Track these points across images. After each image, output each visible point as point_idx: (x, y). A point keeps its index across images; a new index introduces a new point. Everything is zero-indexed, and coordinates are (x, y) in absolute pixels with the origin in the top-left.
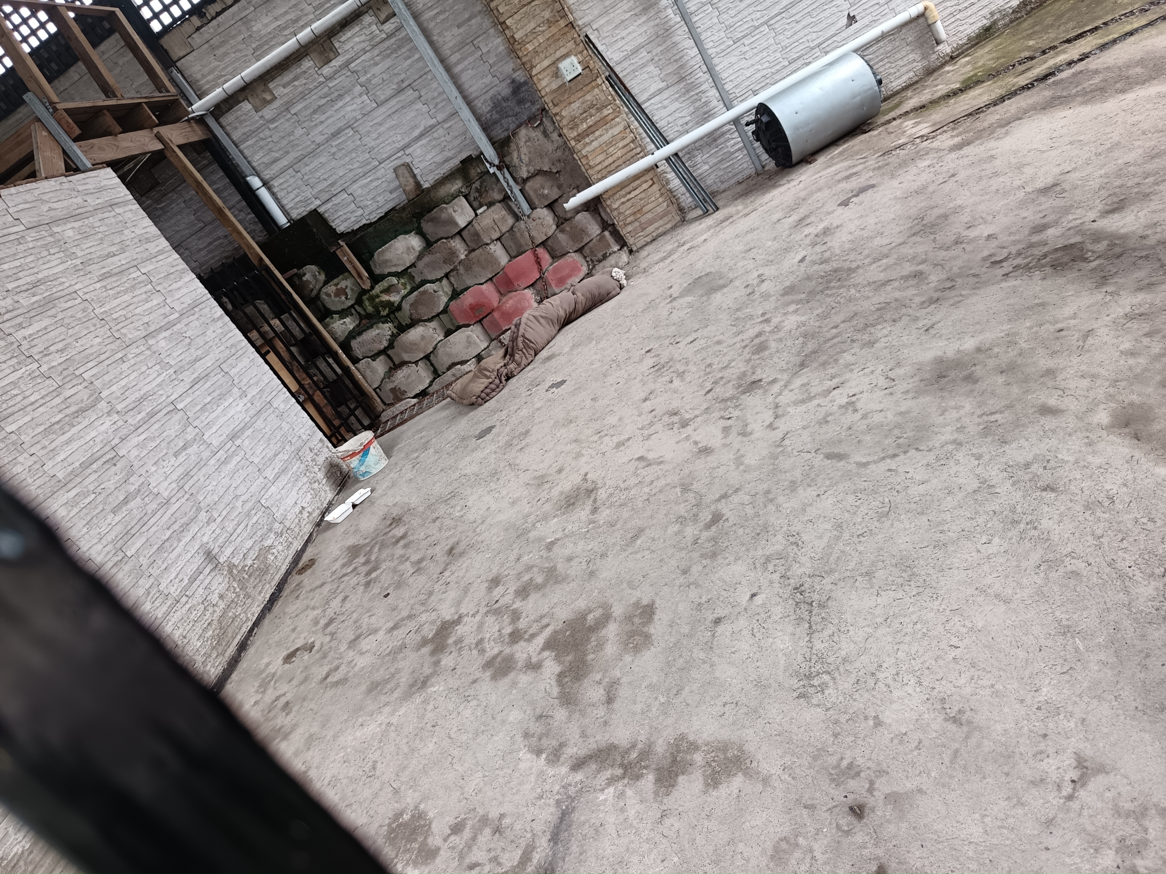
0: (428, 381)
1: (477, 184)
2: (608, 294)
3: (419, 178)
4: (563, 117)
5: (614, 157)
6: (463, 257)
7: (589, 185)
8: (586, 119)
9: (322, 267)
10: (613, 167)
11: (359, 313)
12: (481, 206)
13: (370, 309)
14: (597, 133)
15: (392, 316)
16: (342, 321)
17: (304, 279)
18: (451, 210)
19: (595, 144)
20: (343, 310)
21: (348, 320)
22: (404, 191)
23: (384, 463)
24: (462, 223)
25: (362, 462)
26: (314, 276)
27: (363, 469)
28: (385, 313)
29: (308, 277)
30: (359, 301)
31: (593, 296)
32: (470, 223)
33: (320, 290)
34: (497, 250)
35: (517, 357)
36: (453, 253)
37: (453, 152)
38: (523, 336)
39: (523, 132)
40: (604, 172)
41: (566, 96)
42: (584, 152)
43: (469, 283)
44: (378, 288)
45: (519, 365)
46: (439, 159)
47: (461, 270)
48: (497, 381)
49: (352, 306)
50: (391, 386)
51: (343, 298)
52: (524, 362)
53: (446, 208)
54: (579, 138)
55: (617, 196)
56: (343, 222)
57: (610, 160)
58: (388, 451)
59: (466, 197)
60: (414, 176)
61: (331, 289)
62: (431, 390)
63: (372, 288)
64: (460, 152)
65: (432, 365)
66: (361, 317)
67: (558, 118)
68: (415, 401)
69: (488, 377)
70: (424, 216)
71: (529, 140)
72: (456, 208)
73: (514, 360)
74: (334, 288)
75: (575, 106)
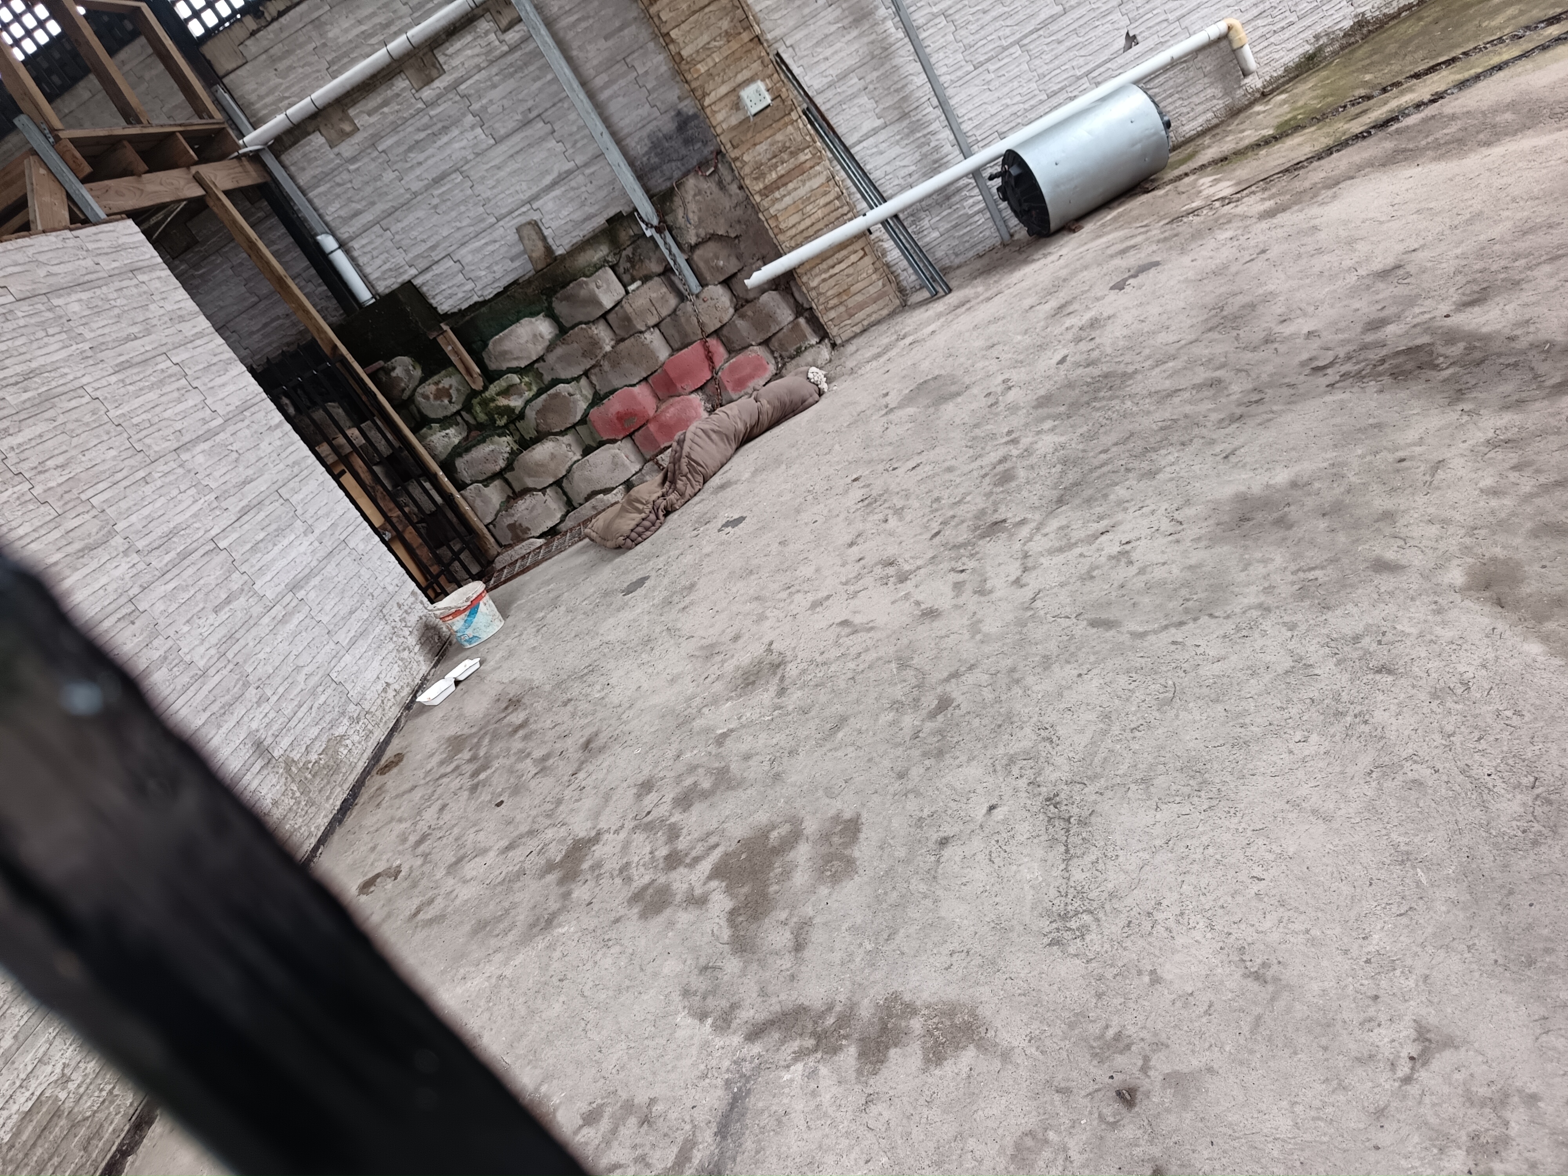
0: (559, 515)
1: (629, 251)
2: (803, 401)
3: (550, 241)
4: (745, 163)
5: (813, 219)
6: (608, 348)
7: (779, 255)
8: (775, 166)
9: (418, 359)
10: (811, 231)
11: (467, 423)
12: (633, 280)
13: (482, 417)
14: (791, 186)
15: (512, 427)
16: (443, 433)
17: (394, 374)
18: (592, 286)
19: (788, 200)
20: (446, 418)
21: (451, 431)
22: (530, 258)
23: (498, 624)
24: (608, 303)
25: (468, 623)
26: (407, 371)
27: (469, 632)
28: (501, 422)
29: (398, 372)
30: (467, 406)
31: (783, 404)
32: (618, 303)
33: (415, 390)
34: (654, 339)
35: (680, 484)
36: (595, 343)
37: (596, 207)
38: (689, 456)
39: (691, 183)
40: (799, 239)
41: (750, 135)
42: (772, 211)
43: (616, 383)
44: (493, 389)
45: (682, 495)
46: (578, 216)
47: (606, 365)
48: (653, 517)
49: (458, 413)
50: (510, 521)
51: (446, 401)
52: (689, 491)
53: (586, 283)
54: (767, 191)
55: (817, 270)
56: (447, 298)
57: (808, 222)
58: (504, 609)
59: (613, 268)
60: (544, 239)
61: (429, 388)
62: (563, 527)
63: (486, 388)
64: (606, 207)
65: (565, 493)
66: (470, 428)
67: (738, 164)
68: (541, 541)
69: (640, 511)
70: (556, 292)
71: (699, 192)
72: (600, 283)
73: (675, 489)
74: (433, 388)
75: (761, 148)
